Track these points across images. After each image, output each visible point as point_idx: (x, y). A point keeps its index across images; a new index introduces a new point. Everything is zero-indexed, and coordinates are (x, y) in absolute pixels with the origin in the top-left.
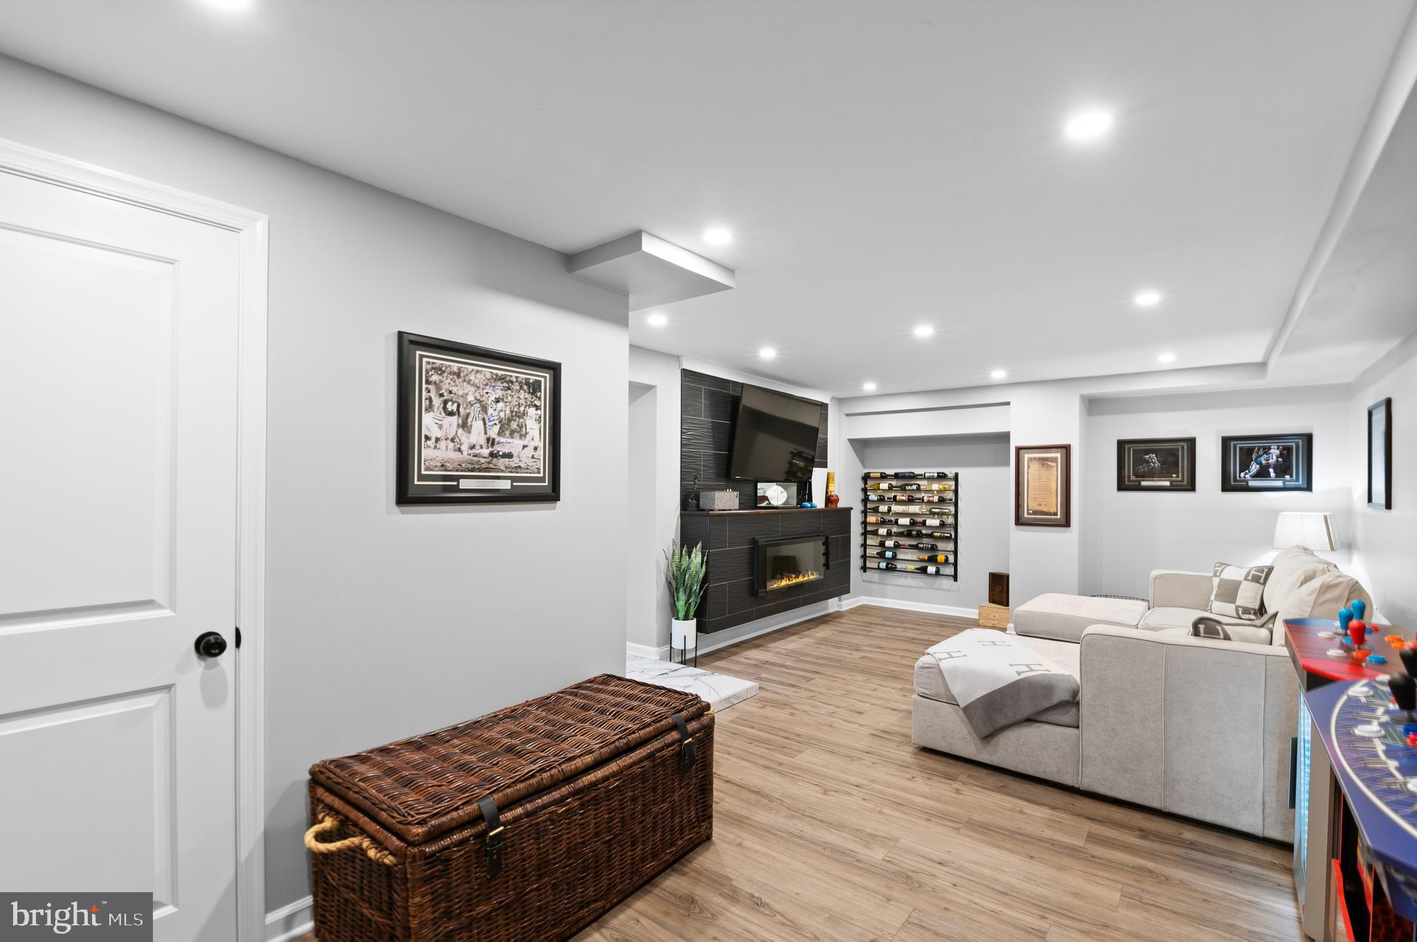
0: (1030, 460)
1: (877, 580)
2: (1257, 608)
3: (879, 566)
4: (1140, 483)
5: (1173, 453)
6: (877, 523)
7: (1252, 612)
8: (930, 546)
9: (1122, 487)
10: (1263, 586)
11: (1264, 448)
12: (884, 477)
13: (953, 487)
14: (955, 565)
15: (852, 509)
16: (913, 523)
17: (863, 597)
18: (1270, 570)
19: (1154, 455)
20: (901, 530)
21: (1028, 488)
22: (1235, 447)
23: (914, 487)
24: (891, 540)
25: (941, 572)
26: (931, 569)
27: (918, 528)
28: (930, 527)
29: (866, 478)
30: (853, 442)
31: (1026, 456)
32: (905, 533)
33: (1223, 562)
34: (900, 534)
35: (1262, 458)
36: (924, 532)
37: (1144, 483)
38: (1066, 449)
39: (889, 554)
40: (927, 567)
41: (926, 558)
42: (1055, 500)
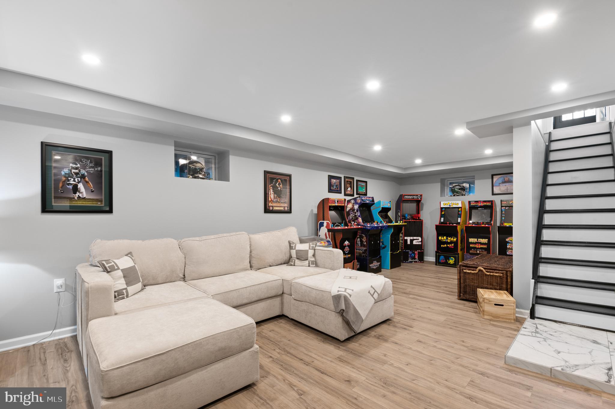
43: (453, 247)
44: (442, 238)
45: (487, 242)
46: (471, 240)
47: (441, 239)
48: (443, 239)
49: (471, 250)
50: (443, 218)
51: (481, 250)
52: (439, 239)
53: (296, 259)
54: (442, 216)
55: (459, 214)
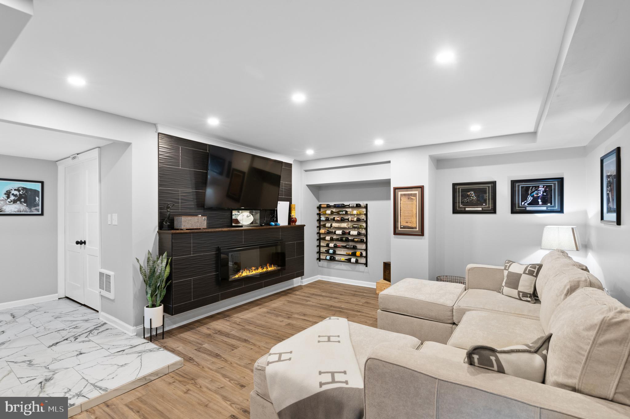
0: (402, 195)
1: (326, 266)
2: (532, 293)
3: (326, 258)
4: (465, 209)
5: (484, 191)
6: (325, 233)
7: (529, 295)
8: (352, 246)
9: (455, 211)
10: (536, 278)
11: (535, 187)
12: (329, 207)
13: (365, 212)
14: (366, 257)
15: (304, 225)
16: (344, 233)
17: (319, 276)
18: (540, 266)
19: (473, 192)
20: (338, 237)
21: (400, 212)
22: (519, 186)
23: (344, 213)
24: (333, 243)
25: (359, 262)
26: (353, 260)
27: (347, 236)
28: (352, 235)
29: (319, 208)
30: (311, 187)
31: (400, 193)
32: (339, 239)
33: (510, 260)
34: (337, 240)
35: (534, 193)
36: (350, 238)
37: (467, 209)
38: (422, 188)
39: (331, 251)
40: (351, 258)
41: (351, 253)
42: (416, 220)
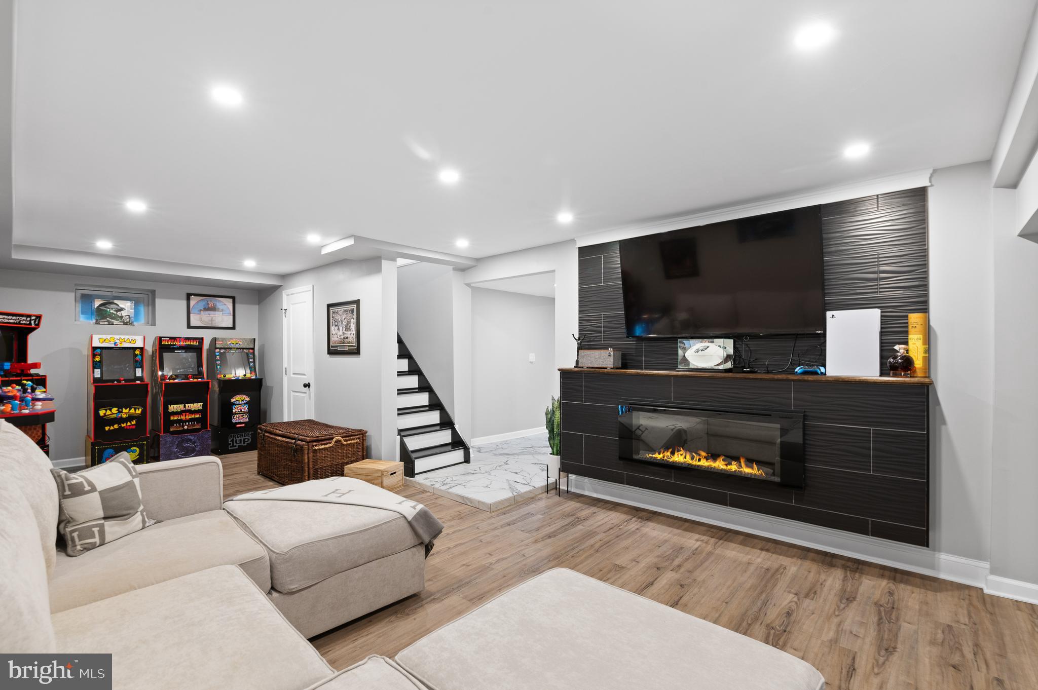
43: (134, 427)
44: (108, 411)
45: (201, 408)
46: (172, 408)
47: (105, 414)
48: (110, 413)
49: (172, 426)
50: (99, 370)
51: (192, 423)
52: (99, 414)
53: (103, 521)
54: (95, 365)
55: (136, 361)
